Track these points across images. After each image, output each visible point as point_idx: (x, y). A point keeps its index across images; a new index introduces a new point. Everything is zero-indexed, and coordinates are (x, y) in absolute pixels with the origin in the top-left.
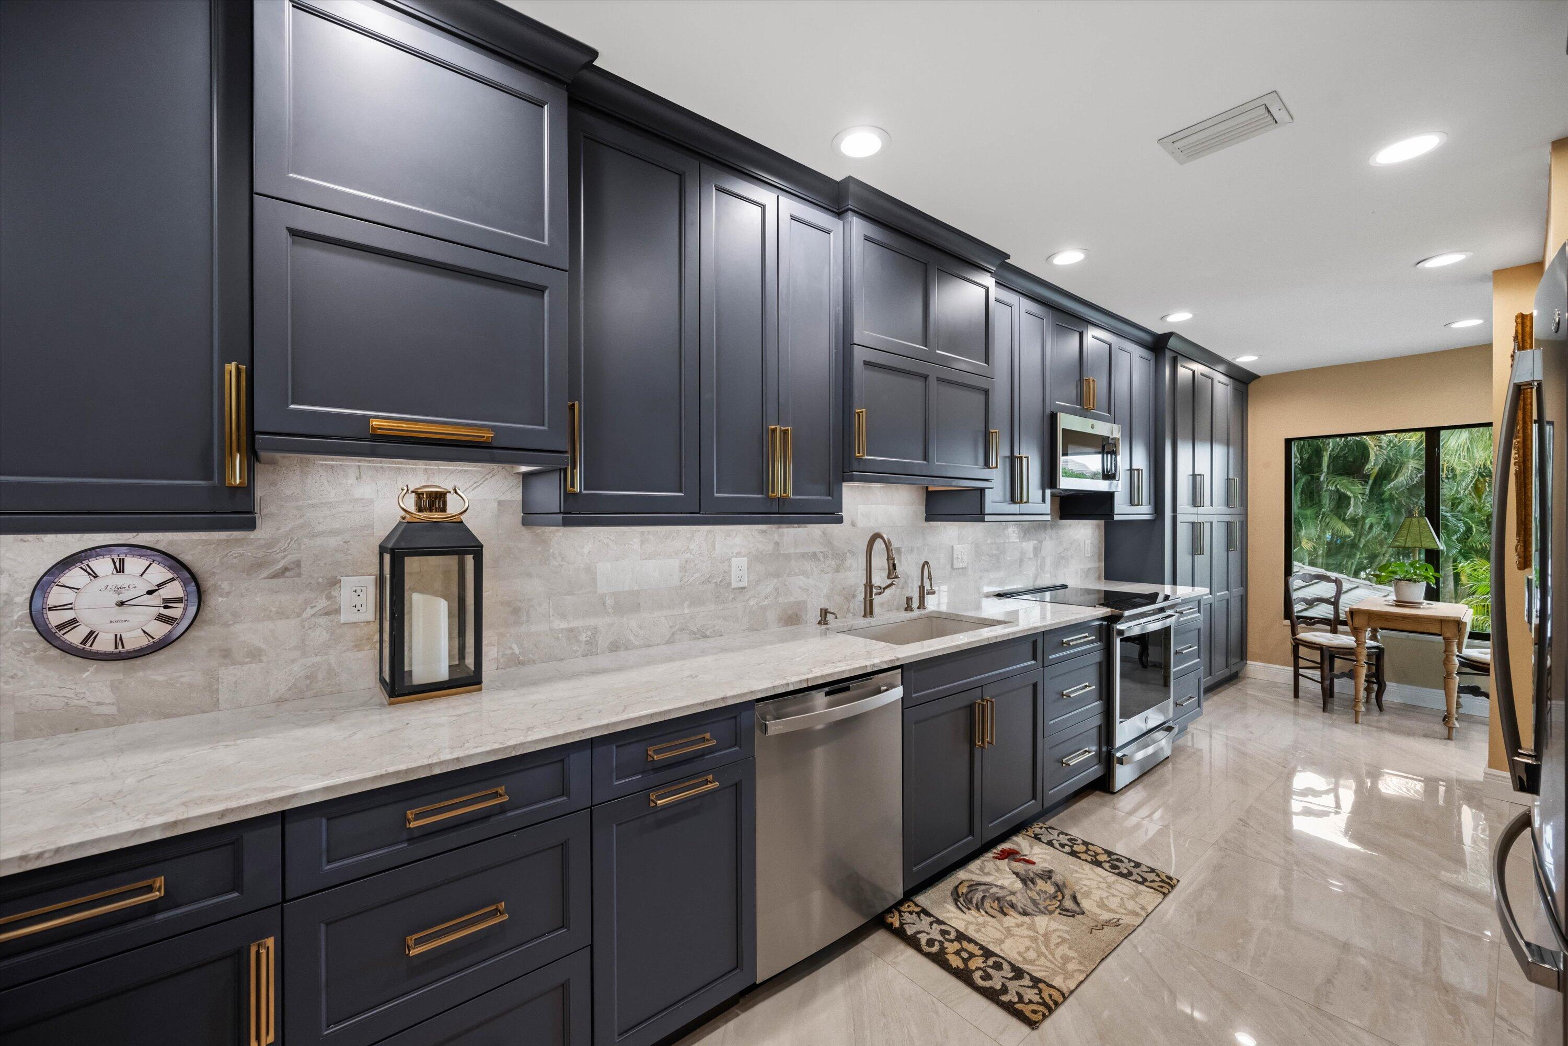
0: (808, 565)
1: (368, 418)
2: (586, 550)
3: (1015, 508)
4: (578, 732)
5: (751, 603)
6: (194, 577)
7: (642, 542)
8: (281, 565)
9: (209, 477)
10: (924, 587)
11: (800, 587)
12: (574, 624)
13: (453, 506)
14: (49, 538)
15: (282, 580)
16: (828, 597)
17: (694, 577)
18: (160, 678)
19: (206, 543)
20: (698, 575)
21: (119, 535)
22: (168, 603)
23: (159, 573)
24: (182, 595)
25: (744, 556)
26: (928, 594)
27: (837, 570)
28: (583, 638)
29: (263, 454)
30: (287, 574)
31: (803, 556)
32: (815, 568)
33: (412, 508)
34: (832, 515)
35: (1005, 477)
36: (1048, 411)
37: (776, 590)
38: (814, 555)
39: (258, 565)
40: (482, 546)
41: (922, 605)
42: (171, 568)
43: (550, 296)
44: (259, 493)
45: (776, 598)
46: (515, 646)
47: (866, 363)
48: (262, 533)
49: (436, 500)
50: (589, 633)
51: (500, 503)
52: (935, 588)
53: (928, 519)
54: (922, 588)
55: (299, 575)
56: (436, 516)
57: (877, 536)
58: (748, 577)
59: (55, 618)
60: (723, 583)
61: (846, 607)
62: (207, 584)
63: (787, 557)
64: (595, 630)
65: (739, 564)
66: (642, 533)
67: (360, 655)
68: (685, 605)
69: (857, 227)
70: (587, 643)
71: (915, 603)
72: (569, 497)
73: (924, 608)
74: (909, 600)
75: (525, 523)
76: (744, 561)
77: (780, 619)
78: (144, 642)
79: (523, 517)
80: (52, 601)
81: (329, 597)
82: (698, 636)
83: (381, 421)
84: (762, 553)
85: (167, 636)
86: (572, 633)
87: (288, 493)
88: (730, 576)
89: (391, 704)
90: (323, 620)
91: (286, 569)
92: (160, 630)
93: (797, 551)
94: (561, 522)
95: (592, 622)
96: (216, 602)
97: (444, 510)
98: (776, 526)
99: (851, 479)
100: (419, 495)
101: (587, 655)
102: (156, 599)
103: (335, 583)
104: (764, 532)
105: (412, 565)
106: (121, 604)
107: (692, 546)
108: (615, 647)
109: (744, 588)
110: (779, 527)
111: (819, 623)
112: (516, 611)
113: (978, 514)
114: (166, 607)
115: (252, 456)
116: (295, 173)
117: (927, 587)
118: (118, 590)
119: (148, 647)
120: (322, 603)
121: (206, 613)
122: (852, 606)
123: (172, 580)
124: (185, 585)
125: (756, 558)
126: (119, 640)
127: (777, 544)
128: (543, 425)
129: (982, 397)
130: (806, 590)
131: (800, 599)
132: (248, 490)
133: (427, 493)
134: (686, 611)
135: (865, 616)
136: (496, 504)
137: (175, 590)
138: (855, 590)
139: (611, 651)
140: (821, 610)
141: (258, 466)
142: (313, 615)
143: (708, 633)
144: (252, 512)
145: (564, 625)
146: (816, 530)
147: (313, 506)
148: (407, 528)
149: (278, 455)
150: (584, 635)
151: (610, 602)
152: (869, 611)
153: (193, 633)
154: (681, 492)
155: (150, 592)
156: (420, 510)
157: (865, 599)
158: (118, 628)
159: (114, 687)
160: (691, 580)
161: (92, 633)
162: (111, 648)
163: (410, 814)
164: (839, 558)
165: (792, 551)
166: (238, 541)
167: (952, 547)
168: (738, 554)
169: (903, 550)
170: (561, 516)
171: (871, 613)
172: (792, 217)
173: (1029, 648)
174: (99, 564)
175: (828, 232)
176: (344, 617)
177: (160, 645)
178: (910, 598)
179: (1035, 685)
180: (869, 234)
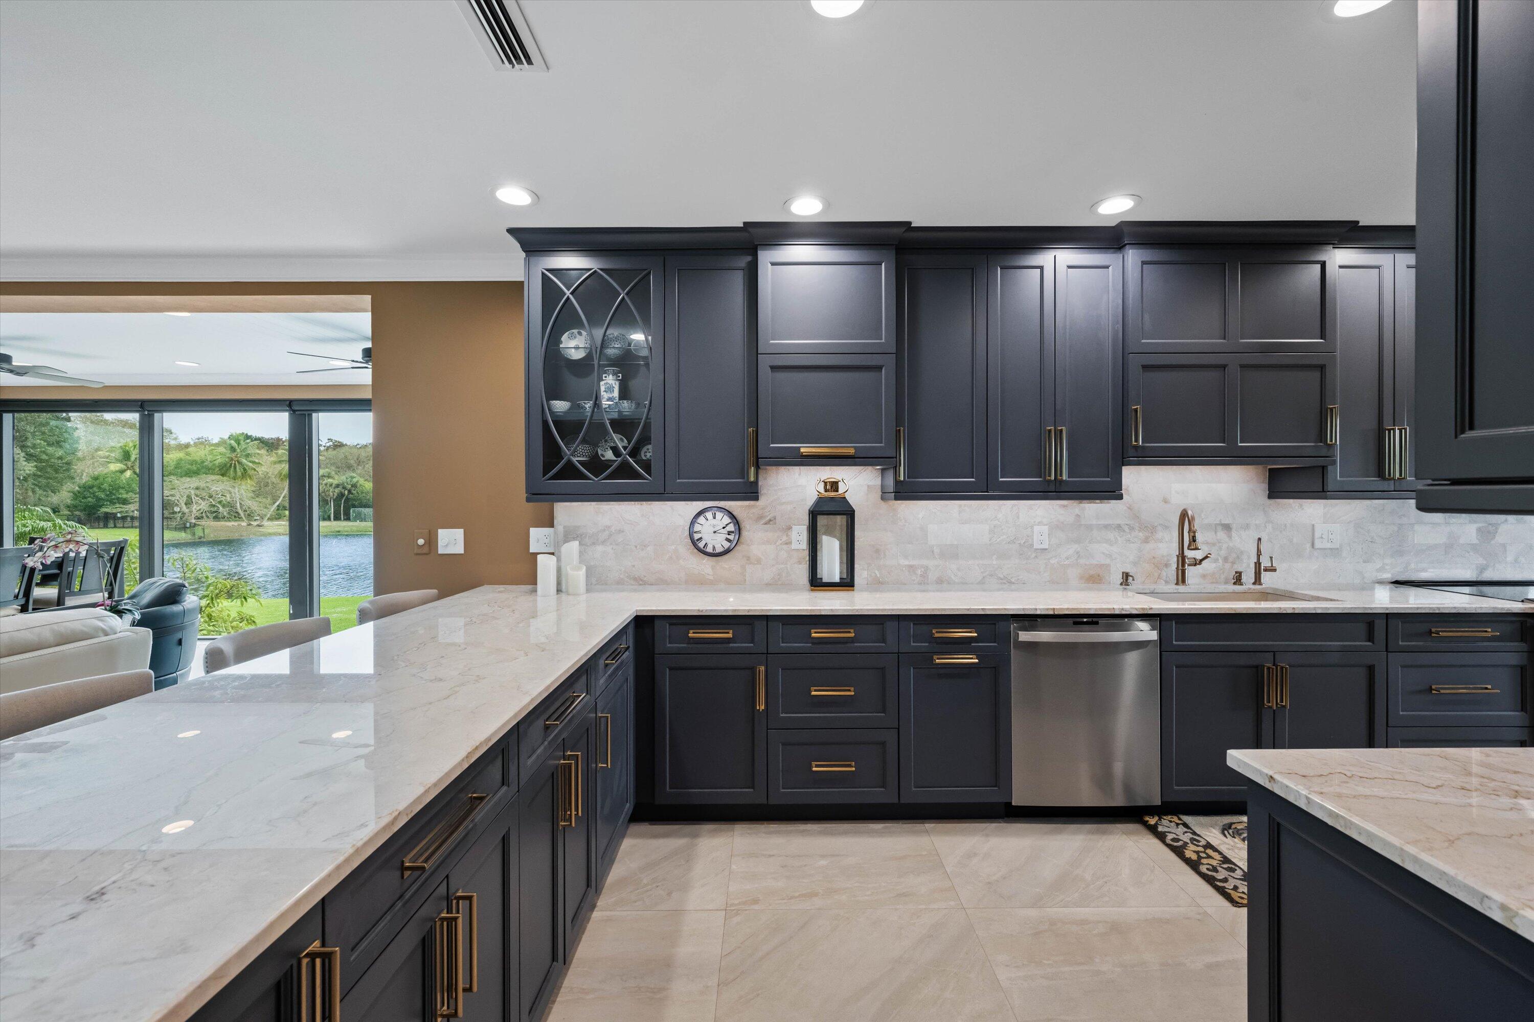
0: (1111, 535)
1: (799, 448)
2: (920, 516)
4: (889, 610)
5: (1052, 561)
6: (738, 522)
7: (960, 512)
8: (768, 518)
9: (744, 478)
10: (1260, 564)
11: (1103, 553)
12: (912, 563)
13: (842, 488)
14: (695, 503)
15: (769, 525)
16: (1135, 564)
17: (1001, 538)
18: (727, 567)
19: (742, 507)
20: (1005, 537)
21: (712, 502)
22: (729, 533)
23: (727, 520)
24: (733, 530)
25: (1046, 525)
26: (1266, 570)
27: (1146, 541)
28: (919, 572)
29: (761, 467)
30: (771, 523)
31: (1106, 527)
32: (1119, 538)
33: (822, 490)
34: (1113, 492)
35: (1368, 450)
37: (1077, 553)
38: (1119, 527)
39: (760, 518)
40: (854, 511)
41: (1258, 580)
42: (730, 517)
43: (885, 370)
44: (760, 483)
45: (1077, 560)
46: (877, 572)
47: (1147, 368)
48: (762, 502)
49: (834, 486)
50: (923, 570)
51: (868, 486)
52: (1275, 566)
53: (1270, 497)
54: (1258, 564)
55: (775, 524)
56: (833, 494)
57: (1184, 512)
58: (1050, 541)
59: (696, 536)
60: (1026, 544)
61: (1156, 574)
62: (742, 526)
63: (1089, 527)
64: (927, 568)
65: (1041, 530)
66: (960, 506)
67: (800, 566)
68: (993, 558)
69: (1134, 255)
70: (921, 575)
72: (897, 482)
73: (1260, 584)
75: (882, 498)
76: (1045, 529)
77: (1081, 578)
78: (722, 550)
79: (881, 495)
80: (695, 530)
81: (787, 535)
82: (1005, 581)
83: (805, 449)
84: (1062, 523)
85: (729, 548)
86: (911, 568)
87: (771, 483)
88: (1033, 539)
89: (812, 590)
90: (785, 547)
91: (770, 520)
92: (727, 545)
93: (1099, 523)
94: (893, 497)
95: (925, 562)
96: (745, 533)
97: (837, 491)
98: (1077, 501)
99: (1130, 464)
100: (826, 483)
101: (921, 584)
102: (725, 531)
103: (790, 528)
104: (1064, 506)
105: (822, 521)
106: (715, 532)
107: (1000, 516)
108: (940, 581)
109: (1046, 549)
110: (1081, 503)
111: (1121, 584)
112: (877, 551)
113: (1321, 491)
114: (729, 534)
115: (758, 467)
116: (774, 340)
118: (714, 526)
119: (723, 552)
120: (785, 538)
121: (742, 539)
122: (1164, 574)
123: (730, 523)
124: (735, 526)
125: (1056, 527)
126: (714, 548)
127: (1078, 516)
128: (882, 443)
129: (1317, 372)
130: (1110, 556)
131: (1103, 562)
132: (756, 483)
133: (829, 482)
134: (995, 562)
135: (1177, 584)
136: (866, 487)
137: (731, 527)
138: (1168, 560)
139: (937, 583)
140: (1123, 573)
141: (760, 471)
142: (781, 544)
143: (1013, 580)
144: (758, 493)
145: (907, 563)
146: (1120, 505)
147: (781, 489)
148: (820, 501)
149: (768, 467)
150: (920, 571)
151: (936, 550)
152: (1182, 579)
153: (737, 548)
154: (973, 478)
155: (724, 528)
156: (826, 491)
157: (1177, 568)
158: (714, 542)
159: (713, 568)
160: (998, 540)
161: (706, 544)
162: (711, 551)
163: (813, 631)
164: (1148, 530)
165: (1094, 522)
166: (753, 506)
167: (1313, 525)
168: (1040, 523)
169: (1234, 526)
170: (894, 494)
171: (1184, 581)
172: (1069, 267)
173: (1362, 628)
174: (709, 515)
175: (1107, 267)
176: (794, 546)
177: (727, 552)
178: (1240, 573)
179: (1371, 669)
180: (1148, 259)
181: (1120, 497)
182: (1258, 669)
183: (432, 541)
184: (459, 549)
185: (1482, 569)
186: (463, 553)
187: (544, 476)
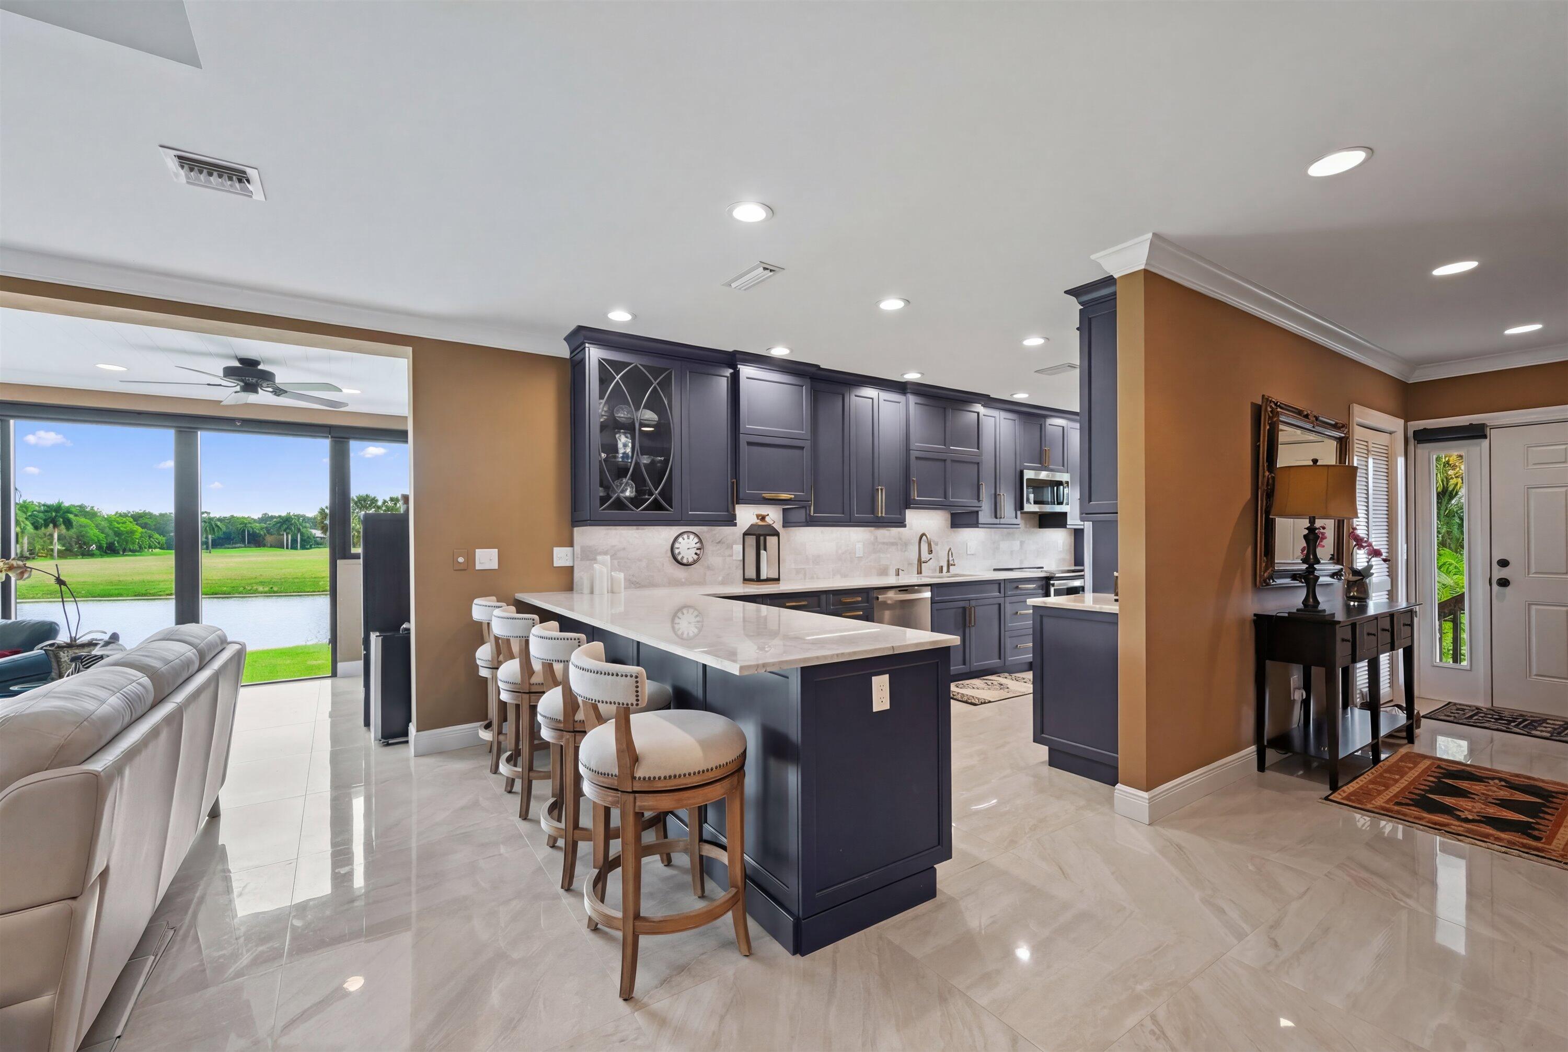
0: (890, 548)
1: (762, 494)
3: (997, 521)
6: (702, 541)
8: (719, 539)
9: (728, 512)
11: (887, 559)
12: (798, 567)
13: (767, 518)
14: (676, 528)
15: (719, 544)
16: (901, 563)
17: (841, 550)
18: (693, 572)
19: (704, 530)
20: (843, 550)
21: (687, 527)
22: (697, 549)
23: (696, 540)
24: (700, 547)
26: (952, 565)
27: (905, 551)
30: (721, 542)
31: (889, 543)
32: (895, 550)
33: (755, 520)
34: (901, 523)
35: (992, 504)
36: (1018, 469)
37: (875, 558)
38: (893, 543)
40: (779, 534)
41: (948, 571)
42: (698, 538)
43: (805, 450)
45: (877, 561)
47: (917, 458)
49: (763, 518)
52: (956, 563)
53: (952, 527)
54: (948, 561)
55: (724, 543)
56: (761, 522)
57: (923, 535)
58: (863, 552)
59: (676, 552)
60: (852, 554)
62: (705, 544)
63: (881, 543)
65: (859, 546)
67: (738, 571)
69: (912, 399)
71: (945, 569)
72: (810, 517)
74: (941, 568)
75: (784, 526)
76: (863, 544)
77: (878, 573)
79: (783, 524)
80: (675, 547)
83: (765, 495)
84: (869, 541)
85: (696, 560)
86: (798, 570)
88: (856, 551)
90: (729, 558)
92: (696, 557)
95: (805, 566)
96: (706, 549)
97: (764, 520)
99: (909, 508)
100: (757, 516)
102: (694, 548)
103: (732, 546)
104: (871, 532)
106: (688, 548)
108: (812, 577)
109: (861, 557)
110: (878, 529)
111: (896, 575)
113: (975, 524)
116: (747, 425)
117: (951, 562)
118: (688, 544)
119: (692, 562)
120: (729, 552)
121: (704, 553)
122: (912, 568)
123: (698, 542)
124: (700, 544)
126: (688, 559)
127: (877, 537)
128: (802, 492)
129: (976, 466)
130: (889, 560)
131: (886, 563)
132: (736, 515)
133: (761, 515)
134: (839, 566)
135: (919, 572)
136: (777, 519)
137: (698, 545)
138: (914, 562)
139: (811, 579)
140: (896, 569)
143: (848, 576)
146: (895, 531)
148: (752, 527)
152: (919, 568)
153: (701, 559)
154: (843, 514)
155: (693, 545)
156: (757, 520)
157: (918, 564)
158: (687, 556)
159: (686, 573)
160: (840, 552)
161: (683, 557)
162: (686, 562)
164: (906, 544)
165: (884, 540)
167: (967, 542)
168: (860, 541)
169: (939, 543)
171: (921, 571)
172: (884, 400)
173: (996, 586)
174: (685, 536)
175: (899, 403)
176: (734, 558)
177: (695, 562)
178: (942, 566)
179: (1000, 605)
180: (918, 402)
181: (905, 526)
182: (964, 609)
183: (471, 559)
184: (494, 565)
185: (1021, 562)
186: (497, 568)
187: (602, 505)
